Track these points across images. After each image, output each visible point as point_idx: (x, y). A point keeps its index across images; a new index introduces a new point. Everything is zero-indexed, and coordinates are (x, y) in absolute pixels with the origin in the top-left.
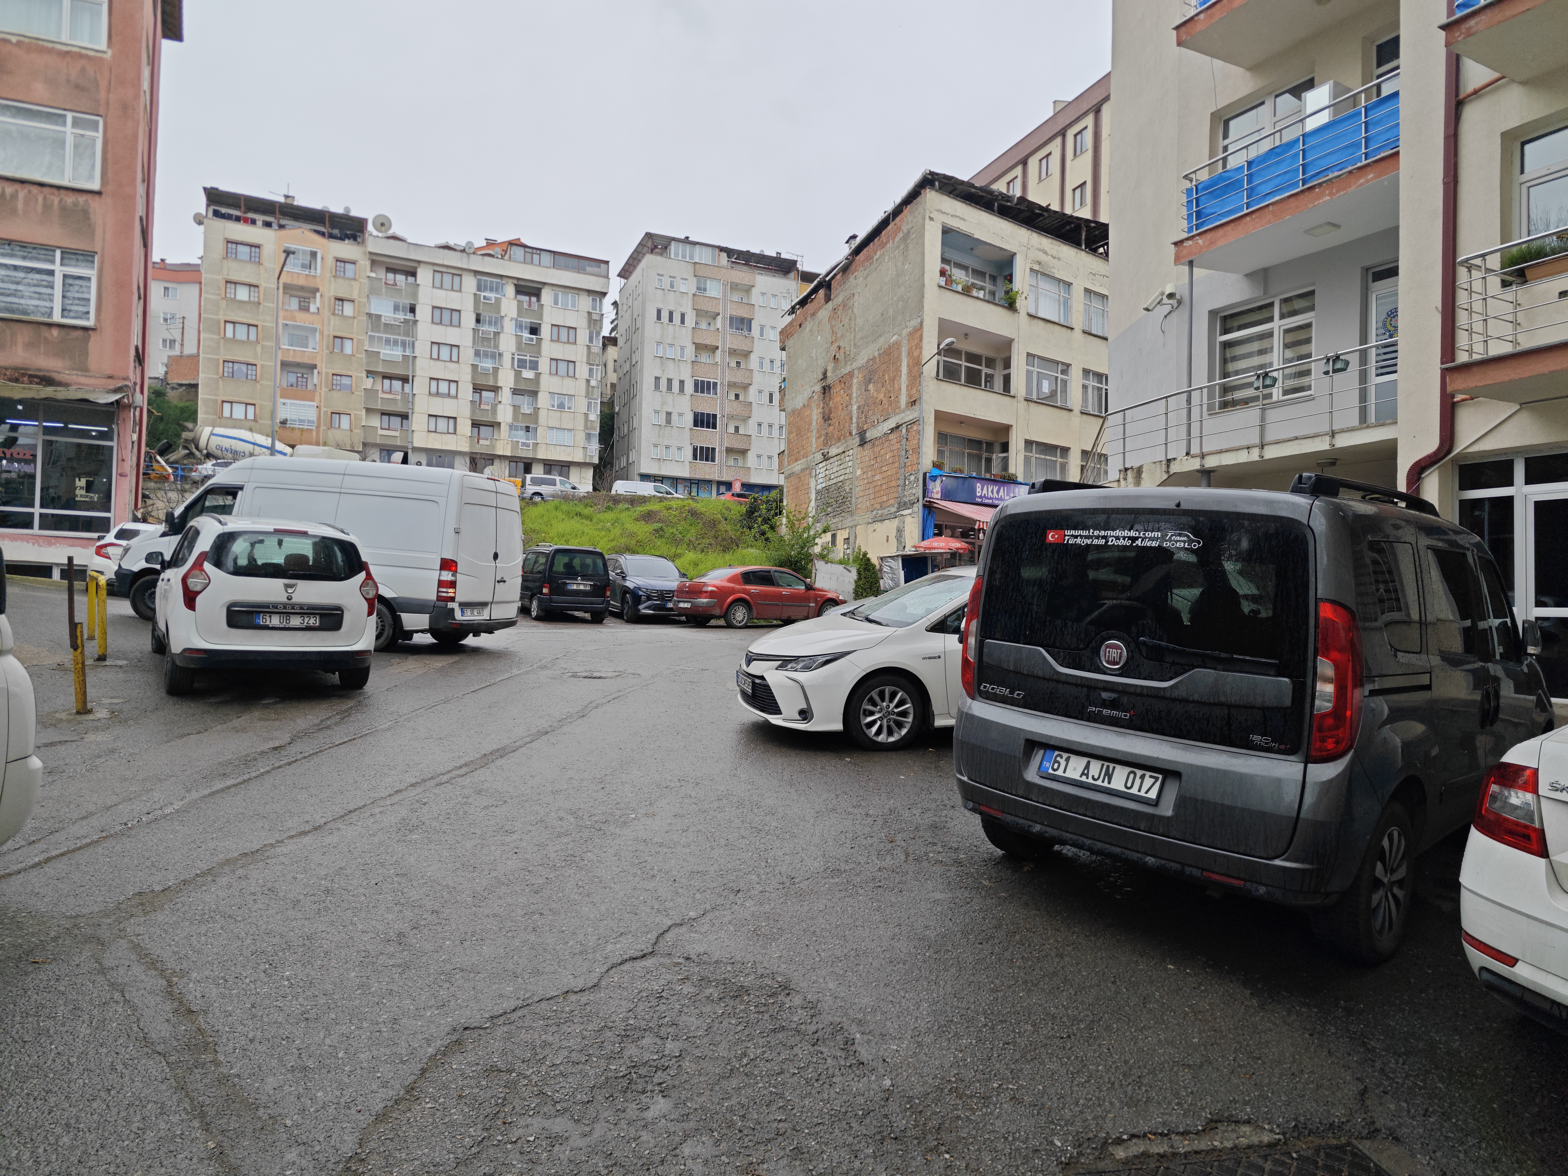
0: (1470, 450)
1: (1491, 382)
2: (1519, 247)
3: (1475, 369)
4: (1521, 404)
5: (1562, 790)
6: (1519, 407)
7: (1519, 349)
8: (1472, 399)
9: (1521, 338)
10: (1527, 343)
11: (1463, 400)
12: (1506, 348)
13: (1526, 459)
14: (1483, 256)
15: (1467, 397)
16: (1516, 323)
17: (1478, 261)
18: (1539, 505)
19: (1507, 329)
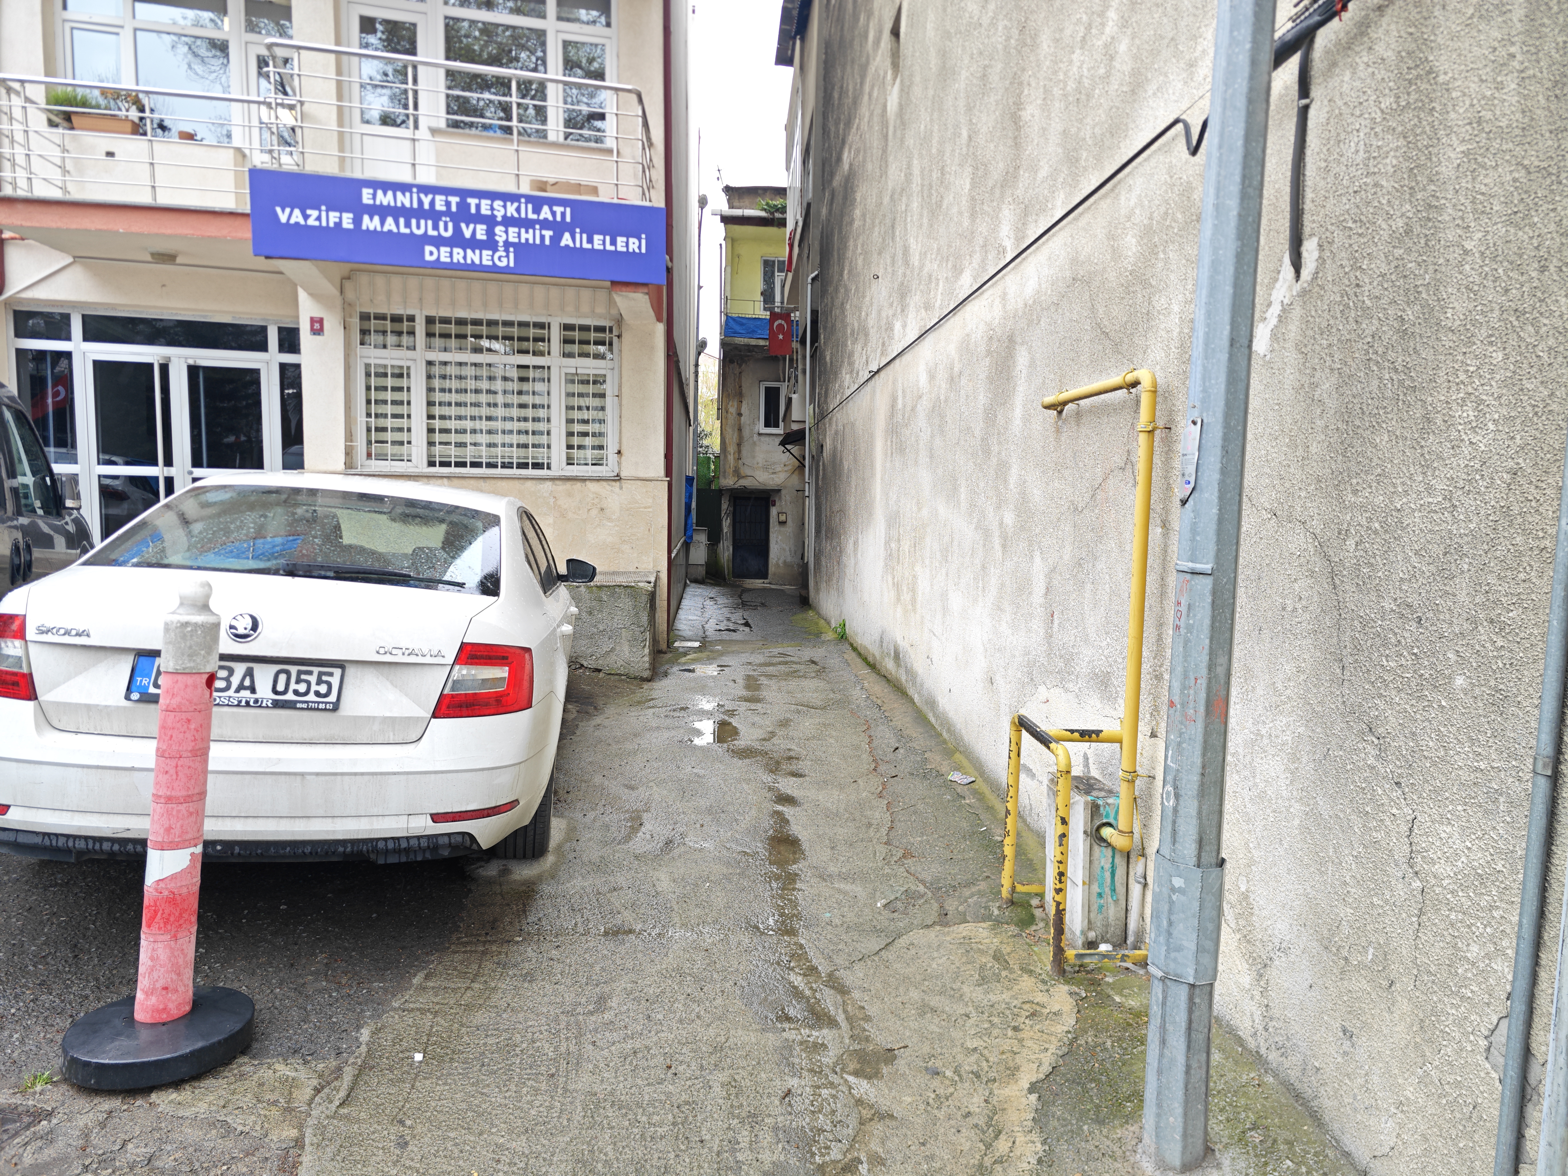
0: (24, 295)
1: (37, 225)
2: (64, 88)
3: (20, 206)
4: (74, 257)
5: (48, 632)
6: (71, 260)
7: (68, 198)
8: (23, 239)
9: (70, 187)
10: (77, 194)
11: (13, 239)
12: (55, 194)
13: (84, 316)
14: (22, 82)
15: (17, 236)
16: (65, 172)
17: (16, 86)
18: (98, 364)
19: (56, 175)
